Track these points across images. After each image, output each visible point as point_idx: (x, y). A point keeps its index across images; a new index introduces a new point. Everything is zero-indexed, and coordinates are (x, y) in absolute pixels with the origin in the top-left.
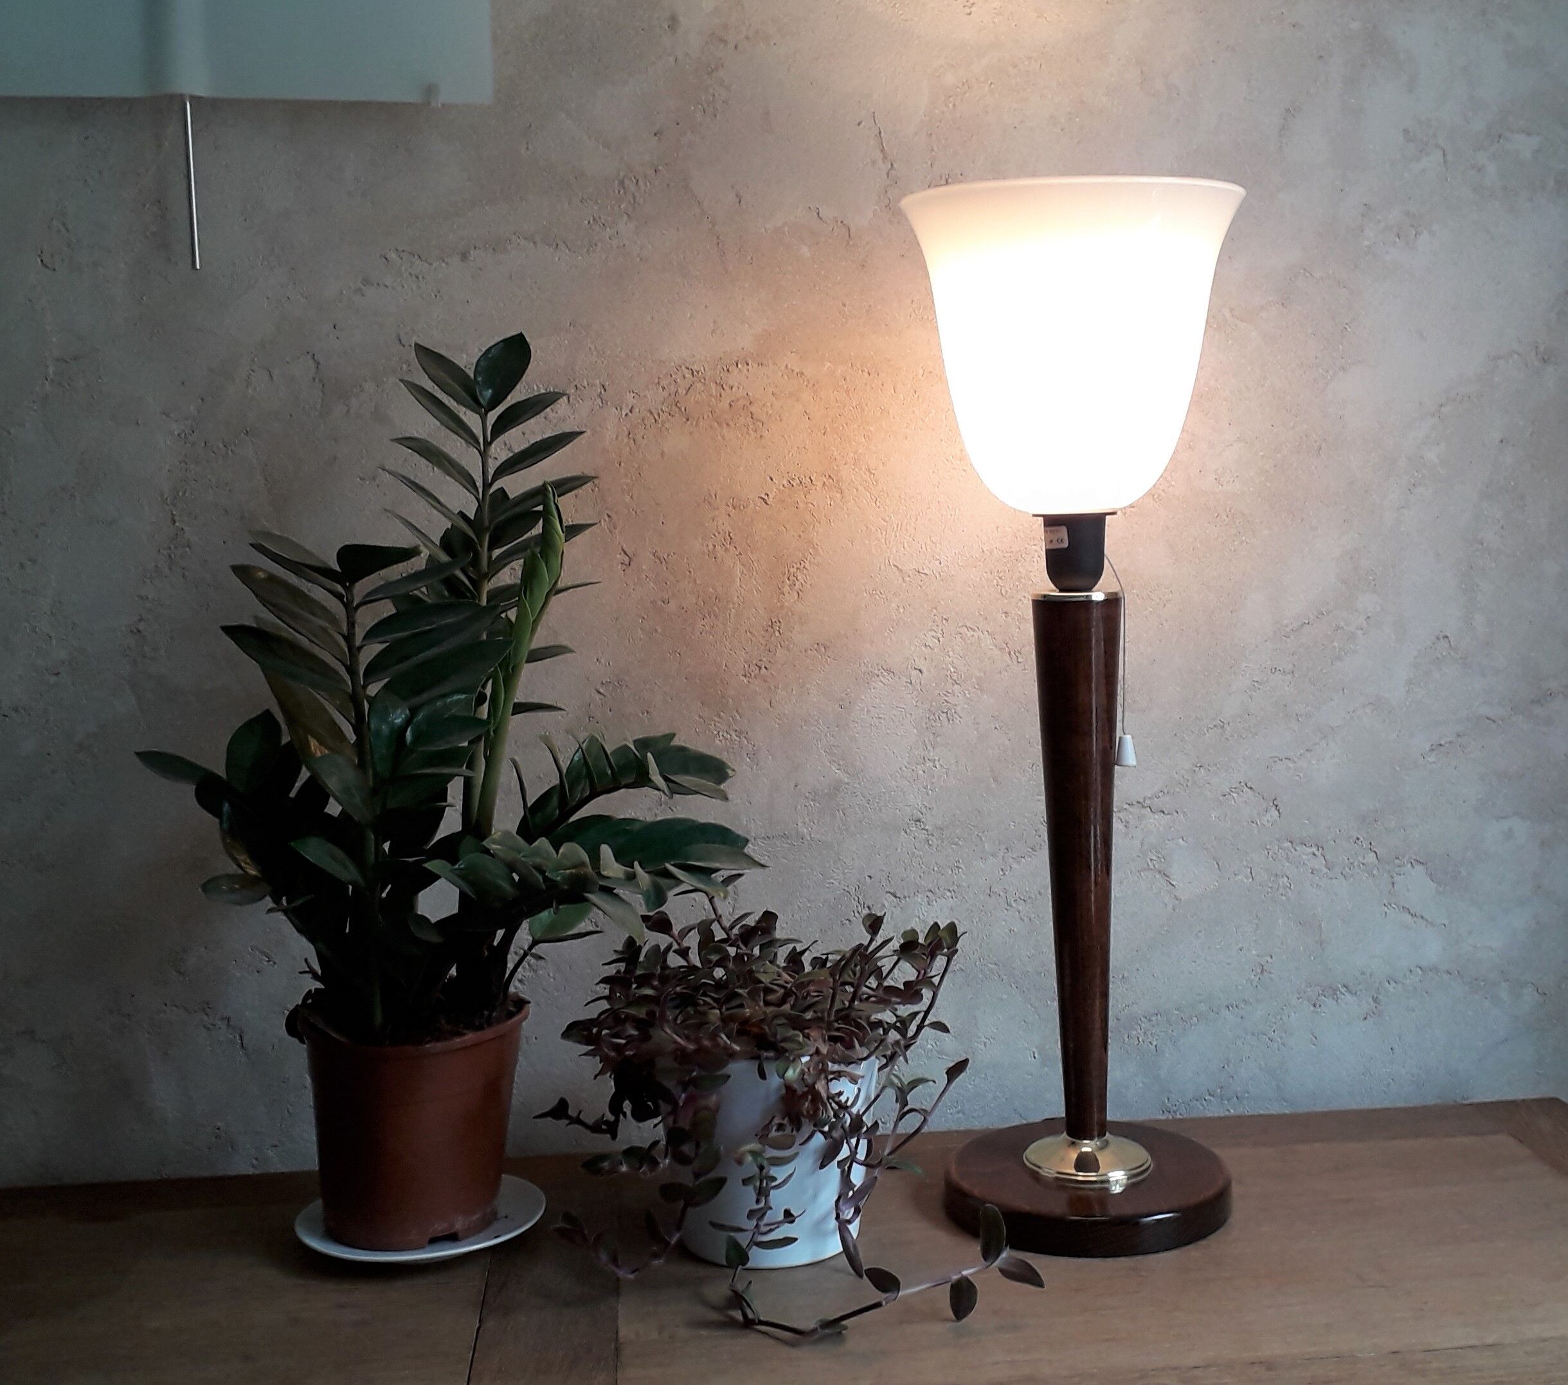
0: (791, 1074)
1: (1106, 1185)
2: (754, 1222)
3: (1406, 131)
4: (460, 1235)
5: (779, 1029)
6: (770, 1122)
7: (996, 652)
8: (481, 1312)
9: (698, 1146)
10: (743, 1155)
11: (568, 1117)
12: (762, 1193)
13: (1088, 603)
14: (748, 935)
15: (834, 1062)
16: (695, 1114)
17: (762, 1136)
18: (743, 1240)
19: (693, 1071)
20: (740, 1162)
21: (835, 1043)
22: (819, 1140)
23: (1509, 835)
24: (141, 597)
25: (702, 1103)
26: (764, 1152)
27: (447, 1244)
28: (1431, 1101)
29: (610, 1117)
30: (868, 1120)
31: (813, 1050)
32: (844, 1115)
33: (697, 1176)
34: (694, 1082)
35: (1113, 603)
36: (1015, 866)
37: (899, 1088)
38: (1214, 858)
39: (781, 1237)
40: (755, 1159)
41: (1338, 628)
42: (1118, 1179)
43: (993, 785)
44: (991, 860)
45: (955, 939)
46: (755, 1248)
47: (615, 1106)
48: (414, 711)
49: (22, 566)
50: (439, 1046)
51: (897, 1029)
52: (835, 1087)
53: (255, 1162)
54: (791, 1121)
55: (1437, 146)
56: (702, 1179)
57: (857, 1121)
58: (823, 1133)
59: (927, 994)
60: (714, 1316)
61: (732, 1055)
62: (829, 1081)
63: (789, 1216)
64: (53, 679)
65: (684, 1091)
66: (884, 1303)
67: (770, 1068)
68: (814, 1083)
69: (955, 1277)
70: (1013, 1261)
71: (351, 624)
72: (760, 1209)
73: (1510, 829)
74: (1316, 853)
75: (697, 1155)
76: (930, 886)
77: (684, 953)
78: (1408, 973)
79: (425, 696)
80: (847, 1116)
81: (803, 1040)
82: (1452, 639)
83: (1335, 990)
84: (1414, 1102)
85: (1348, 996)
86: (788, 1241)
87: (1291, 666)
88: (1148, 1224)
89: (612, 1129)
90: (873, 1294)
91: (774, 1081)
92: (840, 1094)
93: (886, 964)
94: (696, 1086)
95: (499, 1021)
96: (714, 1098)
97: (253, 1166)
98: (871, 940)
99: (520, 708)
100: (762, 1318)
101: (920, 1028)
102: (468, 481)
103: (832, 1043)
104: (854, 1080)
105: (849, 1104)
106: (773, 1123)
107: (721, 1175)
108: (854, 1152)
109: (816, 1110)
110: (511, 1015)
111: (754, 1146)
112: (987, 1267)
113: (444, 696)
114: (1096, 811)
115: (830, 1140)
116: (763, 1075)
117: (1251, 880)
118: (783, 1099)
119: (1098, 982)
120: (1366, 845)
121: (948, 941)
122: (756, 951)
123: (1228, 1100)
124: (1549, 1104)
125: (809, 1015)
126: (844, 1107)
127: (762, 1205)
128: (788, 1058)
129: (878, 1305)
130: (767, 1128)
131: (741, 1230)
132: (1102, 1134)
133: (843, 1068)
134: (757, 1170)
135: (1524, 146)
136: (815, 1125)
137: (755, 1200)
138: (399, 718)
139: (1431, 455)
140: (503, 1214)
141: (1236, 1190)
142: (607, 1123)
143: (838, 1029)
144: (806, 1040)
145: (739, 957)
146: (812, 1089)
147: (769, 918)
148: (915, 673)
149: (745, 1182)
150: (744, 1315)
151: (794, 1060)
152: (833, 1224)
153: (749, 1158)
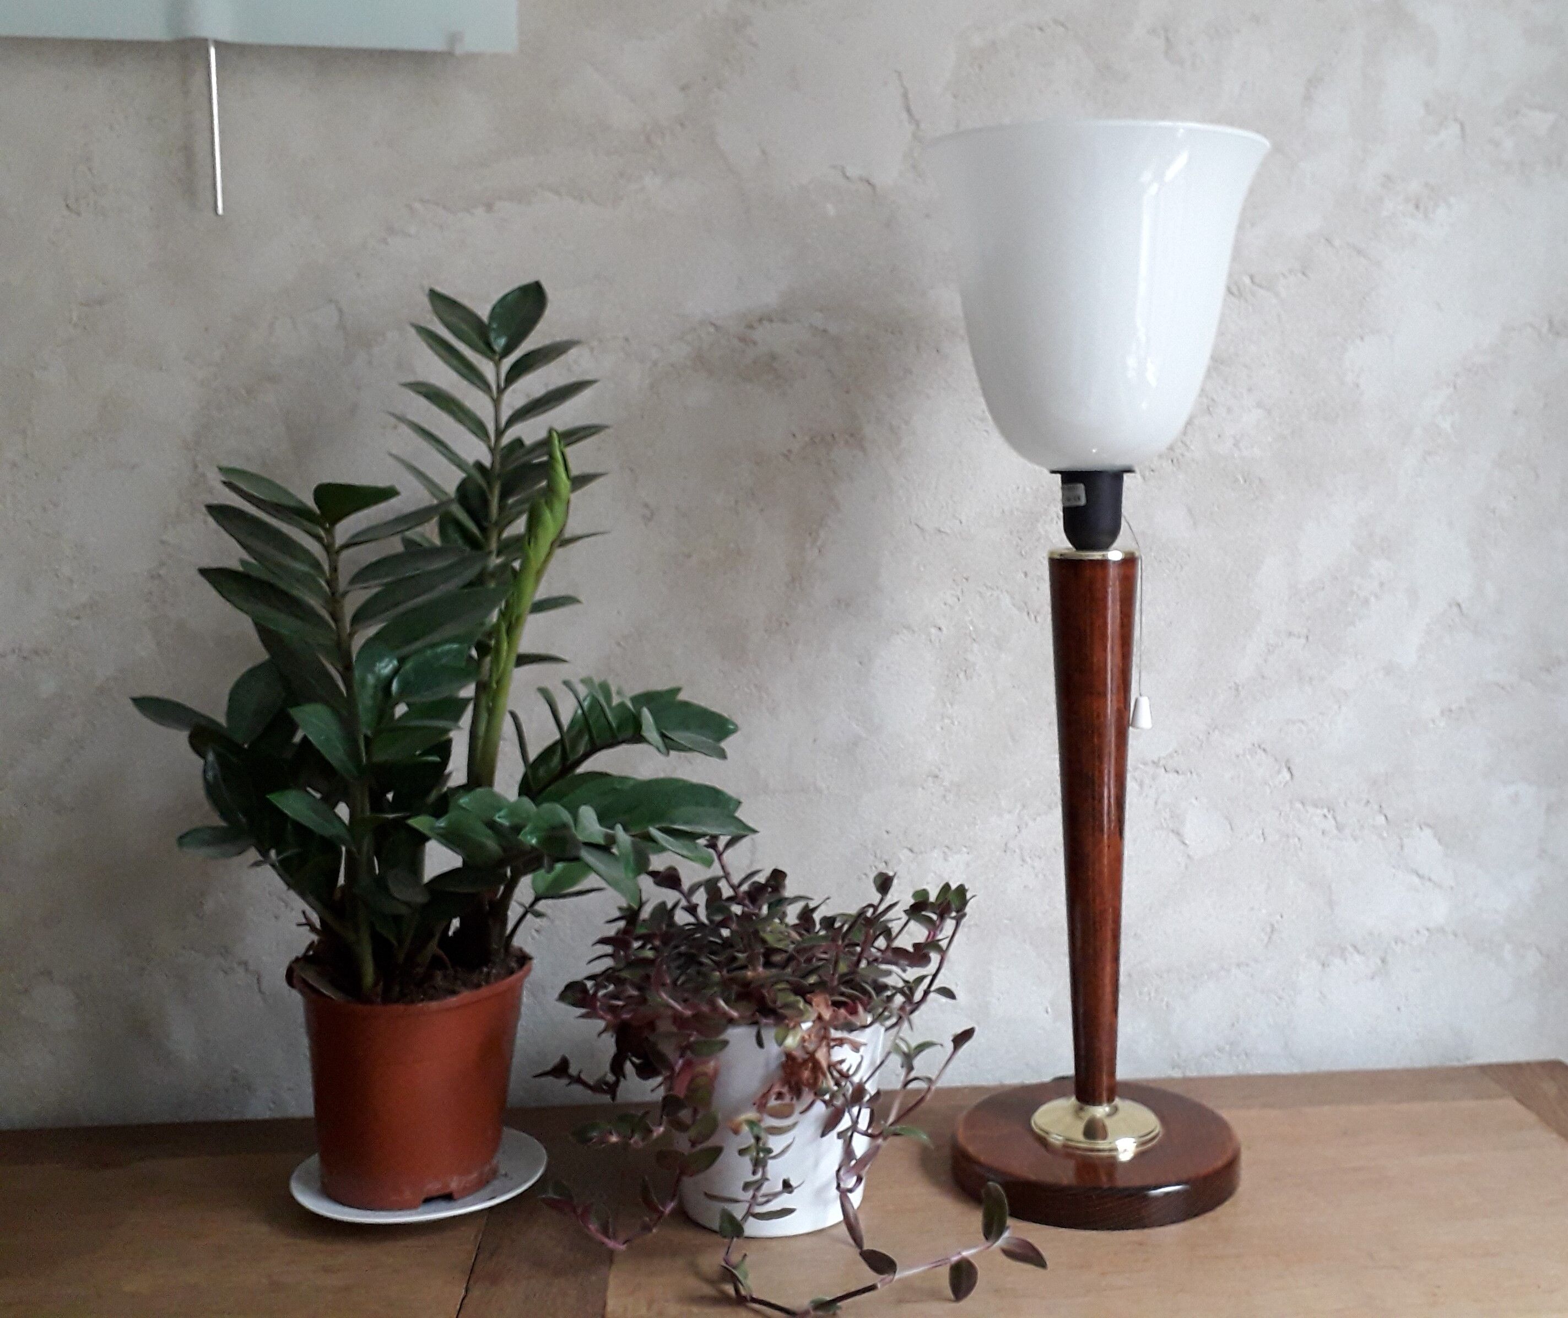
0: (791, 1042)
1: (1114, 1153)
2: (750, 1193)
3: (1427, 105)
4: (456, 1196)
5: (780, 995)
6: (769, 1091)
7: (1015, 611)
8: (469, 1280)
9: (695, 1111)
10: (740, 1124)
11: (570, 1077)
12: (759, 1164)
13: (1104, 563)
14: (756, 894)
15: (836, 1029)
16: (692, 1080)
17: (761, 1105)
18: (738, 1212)
19: (690, 1035)
20: (736, 1132)
21: (839, 1008)
22: (820, 1109)
23: (1515, 799)
24: (163, 542)
25: (700, 1069)
26: (760, 1121)
27: (443, 1204)
28: (1435, 1061)
29: (611, 1078)
30: (871, 1088)
31: (814, 1016)
32: (846, 1084)
33: (693, 1144)
34: (689, 1047)
35: (1130, 562)
36: (1031, 823)
37: (904, 1054)
38: (1227, 818)
39: (779, 1209)
40: (752, 1129)
41: (1352, 593)
42: (1126, 1149)
43: (1010, 744)
44: (1007, 816)
45: (964, 902)
46: (751, 1219)
47: (617, 1066)
48: (402, 661)
49: (44, 509)
50: (434, 1005)
51: (903, 993)
52: (838, 1053)
53: (272, 1106)
54: (791, 1089)
55: (1456, 120)
56: (699, 1147)
57: (860, 1091)
58: (825, 1102)
59: (935, 957)
60: (708, 1290)
61: (731, 1021)
62: (830, 1048)
63: (787, 1186)
64: (74, 623)
65: (681, 1056)
66: (879, 1286)
67: (769, 1035)
68: (815, 1051)
69: (955, 1259)
70: (1015, 1241)
71: (334, 569)
72: (756, 1182)
73: (1517, 795)
74: (1327, 814)
75: (694, 1122)
76: (947, 842)
77: (692, 909)
78: (1415, 935)
79: (418, 645)
80: (848, 1084)
81: (805, 1007)
82: (1463, 606)
83: (1343, 950)
84: (1420, 1062)
85: (1357, 958)
86: (786, 1212)
87: (1305, 631)
88: (1157, 1198)
89: (612, 1089)
90: (868, 1276)
91: (773, 1049)
92: (842, 1062)
93: (895, 927)
94: (693, 1052)
95: (499, 977)
96: (712, 1064)
97: (270, 1109)
98: (882, 900)
99: (523, 660)
100: (754, 1296)
101: (926, 993)
102: (478, 428)
103: (836, 1009)
104: (856, 1047)
105: (851, 1072)
106: (771, 1092)
107: (718, 1144)
108: (855, 1122)
109: (816, 1079)
110: (512, 972)
111: (752, 1115)
112: (989, 1247)
113: (433, 646)
114: (1109, 772)
115: (831, 1109)
116: (760, 1043)
117: (1262, 841)
118: (784, 1066)
119: (1109, 945)
120: (1376, 807)
121: (957, 903)
122: (765, 910)
123: (1238, 1056)
124: (1552, 1067)
125: (812, 979)
126: (845, 1076)
127: (759, 1176)
128: (788, 1025)
129: (872, 1288)
130: (765, 1096)
131: (736, 1201)
132: (1110, 1100)
133: (844, 1034)
134: (752, 1141)
135: (1540, 121)
136: (816, 1094)
137: (751, 1172)
138: (386, 667)
139: (1446, 425)
140: (503, 1172)
141: (1245, 1158)
142: (607, 1083)
143: (842, 994)
144: (808, 1006)
145: (745, 917)
146: (812, 1057)
147: (778, 876)
148: (933, 630)
149: (742, 1152)
150: (737, 1291)
151: (794, 1027)
152: (835, 1193)
153: (746, 1129)
